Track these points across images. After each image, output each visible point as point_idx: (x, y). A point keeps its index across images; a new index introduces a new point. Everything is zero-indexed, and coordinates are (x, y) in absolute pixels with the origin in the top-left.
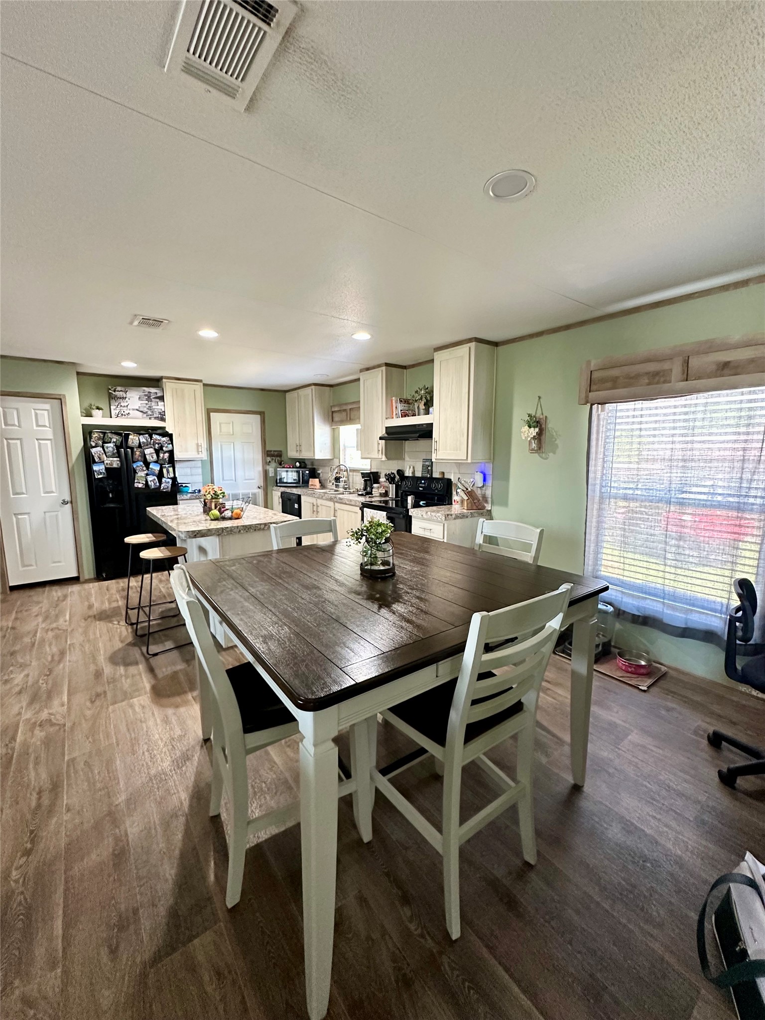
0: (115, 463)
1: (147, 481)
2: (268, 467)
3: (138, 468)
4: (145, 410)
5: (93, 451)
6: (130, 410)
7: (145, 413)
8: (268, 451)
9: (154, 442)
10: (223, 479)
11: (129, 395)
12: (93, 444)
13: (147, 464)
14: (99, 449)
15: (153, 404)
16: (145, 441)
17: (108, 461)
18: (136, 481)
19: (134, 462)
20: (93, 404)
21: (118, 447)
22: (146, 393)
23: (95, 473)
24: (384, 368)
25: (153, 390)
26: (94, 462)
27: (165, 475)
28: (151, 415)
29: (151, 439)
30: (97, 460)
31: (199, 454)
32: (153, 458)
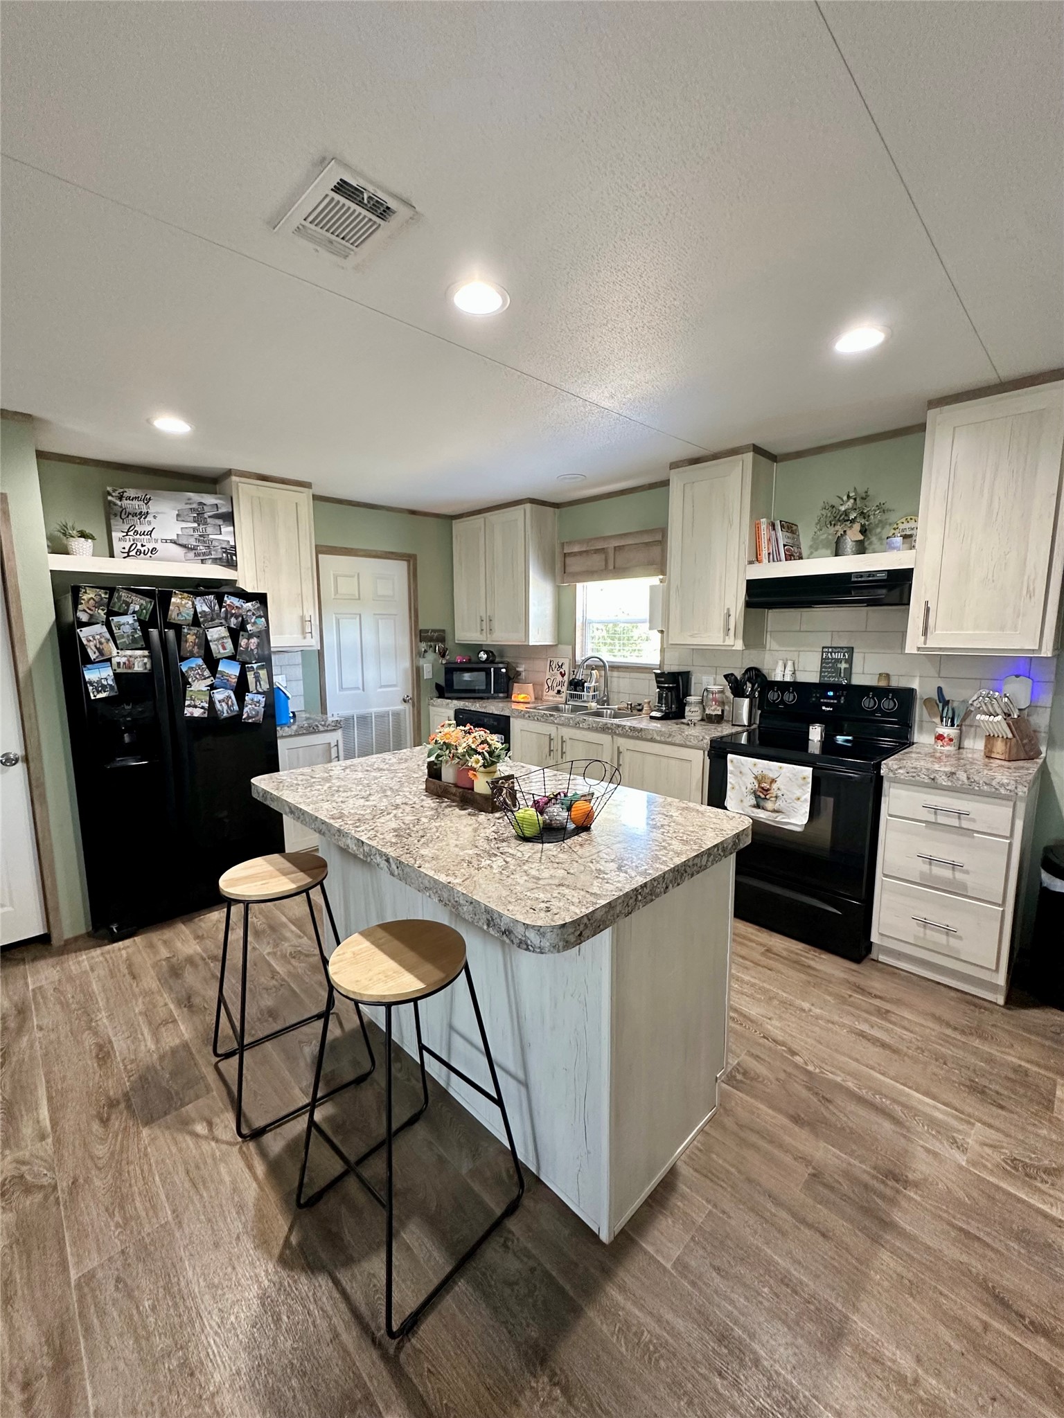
0: (139, 661)
1: (211, 702)
2: (422, 662)
3: (192, 673)
4: (192, 542)
5: (84, 633)
6: (156, 541)
7: (192, 549)
8: (421, 631)
9: (227, 611)
10: (341, 688)
11: (153, 507)
12: (84, 617)
13: (212, 663)
14: (99, 629)
15: (210, 530)
16: (207, 609)
17: (119, 657)
18: (187, 703)
19: (183, 659)
20: (70, 525)
21: (145, 625)
22: (194, 506)
23: (90, 688)
24: (749, 456)
25: (209, 500)
26: (87, 661)
27: (252, 686)
28: (204, 554)
29: (221, 607)
30: (93, 656)
31: (305, 638)
32: (224, 648)
